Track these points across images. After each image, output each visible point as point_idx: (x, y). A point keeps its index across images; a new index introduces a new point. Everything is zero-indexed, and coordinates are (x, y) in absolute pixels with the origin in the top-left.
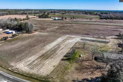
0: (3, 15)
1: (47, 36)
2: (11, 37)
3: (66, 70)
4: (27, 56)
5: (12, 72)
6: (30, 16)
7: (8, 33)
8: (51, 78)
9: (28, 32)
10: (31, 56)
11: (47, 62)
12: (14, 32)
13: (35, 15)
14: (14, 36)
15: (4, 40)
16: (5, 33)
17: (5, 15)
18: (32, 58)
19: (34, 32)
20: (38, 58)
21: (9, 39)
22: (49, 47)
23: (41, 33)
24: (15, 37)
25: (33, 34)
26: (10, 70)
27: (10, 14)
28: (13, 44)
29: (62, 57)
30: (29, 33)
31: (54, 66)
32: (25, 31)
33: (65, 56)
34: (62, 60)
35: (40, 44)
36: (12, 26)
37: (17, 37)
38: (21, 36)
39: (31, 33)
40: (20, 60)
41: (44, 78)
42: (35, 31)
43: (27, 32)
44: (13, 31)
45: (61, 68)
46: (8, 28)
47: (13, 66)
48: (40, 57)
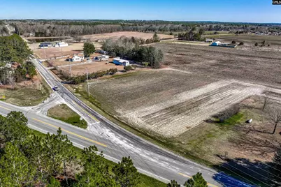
0: (111, 32)
1: (187, 77)
2: (122, 71)
3: (208, 137)
4: (143, 103)
5: (119, 121)
6: (161, 36)
7: (117, 63)
8: (179, 142)
9: (152, 64)
10: (151, 105)
11: (177, 119)
12: (128, 63)
13: (171, 34)
14: (126, 69)
15: (111, 74)
16: (112, 62)
17: (114, 31)
18: (152, 109)
19: (163, 67)
20: (161, 111)
21: (119, 73)
22: (187, 96)
23: (177, 70)
24: (128, 72)
25: (160, 70)
26: (115, 118)
27: (124, 30)
28: (124, 83)
29: (207, 117)
30: (153, 68)
31: (188, 128)
32: (147, 63)
33: (215, 116)
34: (207, 121)
35: (171, 88)
36: (125, 52)
37: (131, 71)
38: (139, 71)
39: (158, 68)
40: (132, 108)
41: (166, 139)
42: (167, 64)
43: (149, 65)
44: (126, 61)
45: (200, 132)
46: (118, 55)
47: (120, 114)
48: (167, 109)
